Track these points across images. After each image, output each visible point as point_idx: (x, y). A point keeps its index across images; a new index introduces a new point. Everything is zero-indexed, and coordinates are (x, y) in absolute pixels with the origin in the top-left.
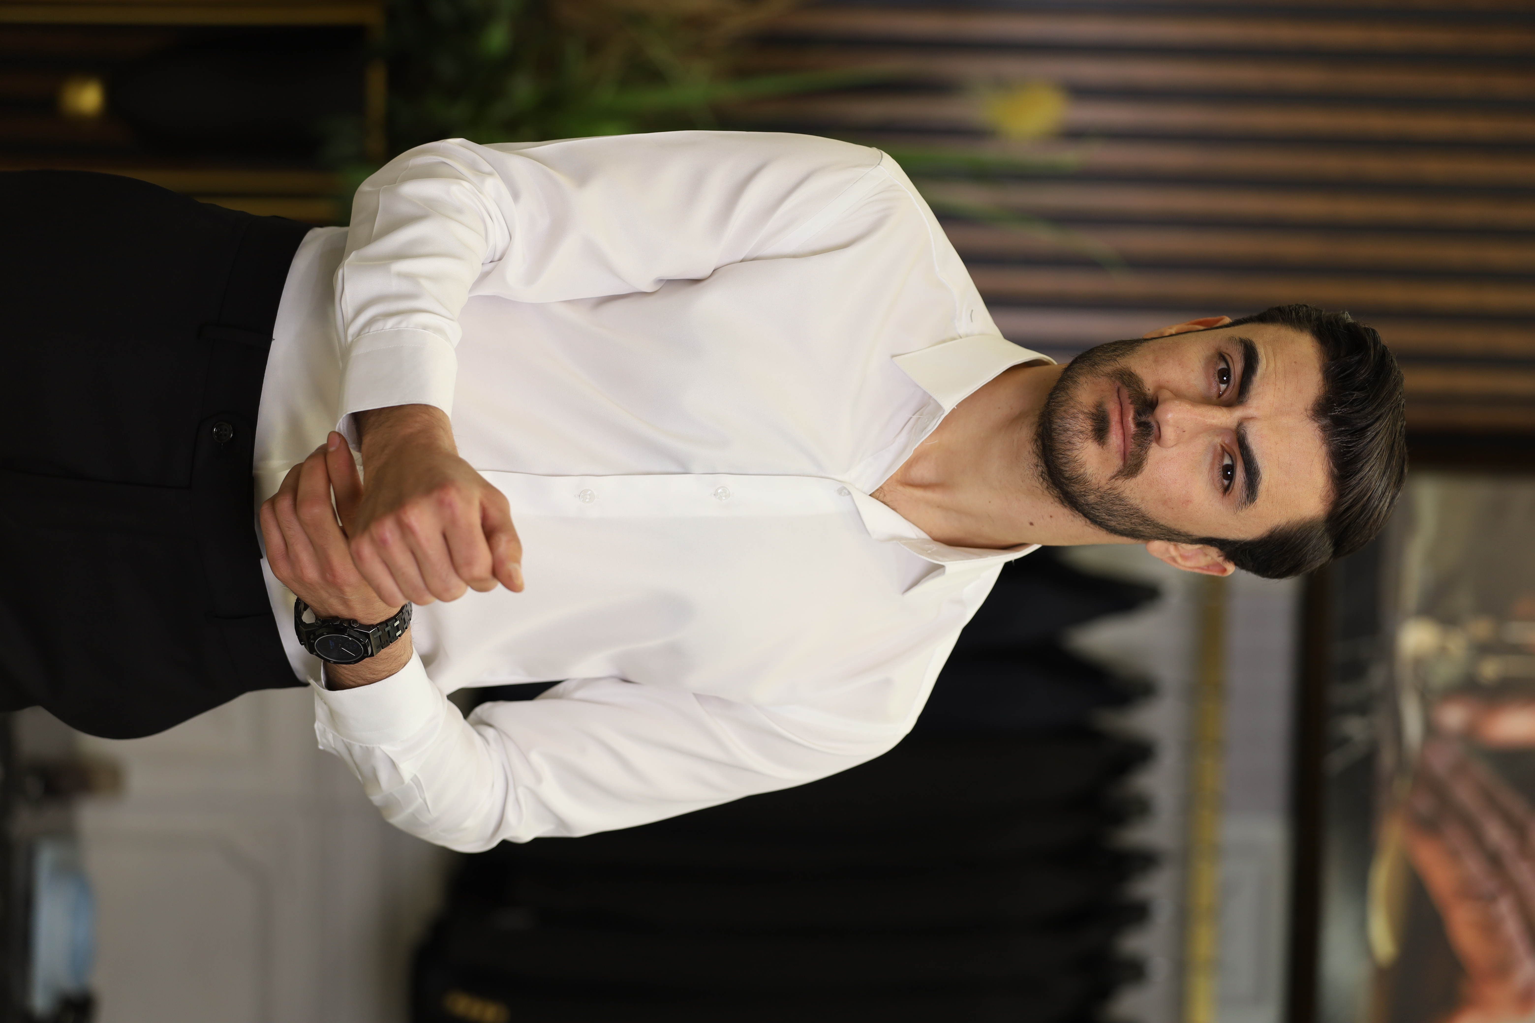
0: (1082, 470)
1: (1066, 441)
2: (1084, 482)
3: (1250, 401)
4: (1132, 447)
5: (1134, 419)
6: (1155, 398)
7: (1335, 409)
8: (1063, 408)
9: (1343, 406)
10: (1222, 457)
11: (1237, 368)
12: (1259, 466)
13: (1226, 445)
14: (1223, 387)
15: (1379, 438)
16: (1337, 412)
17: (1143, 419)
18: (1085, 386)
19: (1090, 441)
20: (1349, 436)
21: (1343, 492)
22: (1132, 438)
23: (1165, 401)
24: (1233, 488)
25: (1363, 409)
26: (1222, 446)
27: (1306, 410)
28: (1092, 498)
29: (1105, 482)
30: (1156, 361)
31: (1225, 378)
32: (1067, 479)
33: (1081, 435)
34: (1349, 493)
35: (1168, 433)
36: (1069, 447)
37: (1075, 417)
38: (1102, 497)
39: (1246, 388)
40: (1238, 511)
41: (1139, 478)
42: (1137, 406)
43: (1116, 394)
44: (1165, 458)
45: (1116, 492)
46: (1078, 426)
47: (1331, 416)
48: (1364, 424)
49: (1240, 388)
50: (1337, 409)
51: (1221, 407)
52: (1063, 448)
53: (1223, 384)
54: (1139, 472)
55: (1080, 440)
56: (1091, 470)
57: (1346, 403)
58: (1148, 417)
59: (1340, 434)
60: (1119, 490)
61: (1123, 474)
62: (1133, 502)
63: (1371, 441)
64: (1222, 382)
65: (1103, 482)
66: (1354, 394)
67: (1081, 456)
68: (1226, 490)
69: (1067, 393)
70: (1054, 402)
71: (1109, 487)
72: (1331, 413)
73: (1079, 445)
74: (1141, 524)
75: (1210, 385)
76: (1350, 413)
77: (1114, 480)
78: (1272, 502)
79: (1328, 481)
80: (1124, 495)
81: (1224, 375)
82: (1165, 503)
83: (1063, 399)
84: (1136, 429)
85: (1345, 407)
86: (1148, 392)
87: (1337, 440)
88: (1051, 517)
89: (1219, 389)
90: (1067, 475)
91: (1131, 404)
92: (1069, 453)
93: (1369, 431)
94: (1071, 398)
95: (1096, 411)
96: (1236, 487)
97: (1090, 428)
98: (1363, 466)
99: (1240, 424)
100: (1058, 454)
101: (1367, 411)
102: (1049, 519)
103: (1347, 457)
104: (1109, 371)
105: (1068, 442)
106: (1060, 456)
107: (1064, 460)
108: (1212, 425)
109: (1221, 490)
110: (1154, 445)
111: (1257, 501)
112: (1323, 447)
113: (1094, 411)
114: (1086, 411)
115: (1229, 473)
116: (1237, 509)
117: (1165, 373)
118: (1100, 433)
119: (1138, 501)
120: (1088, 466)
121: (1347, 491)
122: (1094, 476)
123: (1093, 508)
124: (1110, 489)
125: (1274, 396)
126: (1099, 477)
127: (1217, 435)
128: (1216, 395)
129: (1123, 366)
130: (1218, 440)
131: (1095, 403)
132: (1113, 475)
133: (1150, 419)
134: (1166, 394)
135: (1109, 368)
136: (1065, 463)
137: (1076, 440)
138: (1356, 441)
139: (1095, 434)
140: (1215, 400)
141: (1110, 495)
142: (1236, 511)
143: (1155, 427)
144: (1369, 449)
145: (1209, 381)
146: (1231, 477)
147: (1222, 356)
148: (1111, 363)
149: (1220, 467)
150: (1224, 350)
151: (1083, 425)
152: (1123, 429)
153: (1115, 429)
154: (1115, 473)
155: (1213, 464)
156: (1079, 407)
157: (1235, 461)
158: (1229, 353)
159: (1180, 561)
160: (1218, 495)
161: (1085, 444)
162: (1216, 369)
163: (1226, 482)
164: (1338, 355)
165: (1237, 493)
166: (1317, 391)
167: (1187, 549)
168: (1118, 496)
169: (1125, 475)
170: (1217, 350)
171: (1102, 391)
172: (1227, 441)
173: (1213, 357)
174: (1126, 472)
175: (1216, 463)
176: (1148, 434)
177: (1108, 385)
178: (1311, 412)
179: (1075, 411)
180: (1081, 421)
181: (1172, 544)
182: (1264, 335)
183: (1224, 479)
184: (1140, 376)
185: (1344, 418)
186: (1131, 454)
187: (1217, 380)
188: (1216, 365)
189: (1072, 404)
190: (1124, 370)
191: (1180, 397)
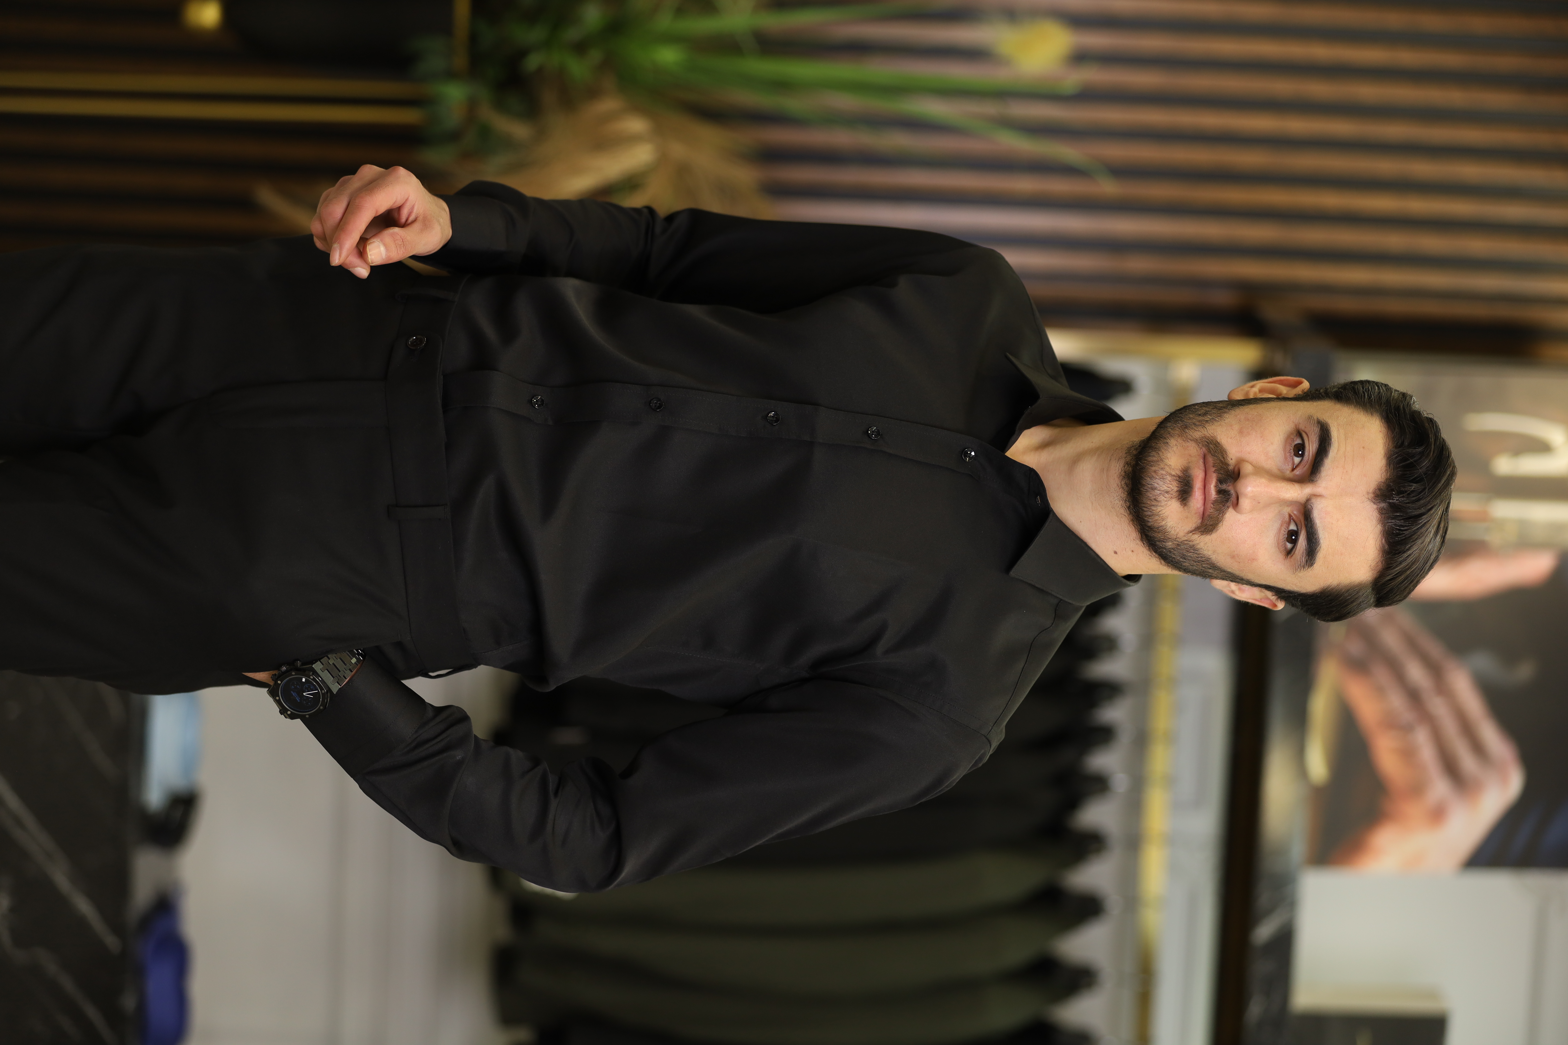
0: (1164, 523)
1: (1153, 498)
2: (1165, 532)
3: (1319, 482)
4: (1210, 510)
5: (1216, 486)
6: (1236, 469)
7: (1393, 497)
8: (1154, 468)
9: (1401, 496)
10: (1289, 524)
11: (1311, 448)
12: (1320, 537)
13: (1294, 514)
14: (1297, 460)
15: (1427, 525)
16: (1395, 500)
17: (1224, 487)
18: (1175, 448)
19: (1174, 501)
20: (1402, 521)
21: (1391, 566)
22: (1212, 503)
23: (1246, 476)
24: (1294, 553)
25: (1419, 500)
26: (1290, 516)
27: (1368, 493)
28: (1169, 544)
29: (1183, 535)
30: (1241, 431)
31: (1300, 452)
32: (1149, 527)
33: (1167, 495)
34: (1397, 566)
35: (1245, 503)
36: (1154, 503)
37: (1163, 479)
38: (1178, 545)
39: (1318, 470)
40: (1297, 572)
41: (1214, 536)
42: (1220, 475)
43: (1202, 460)
44: (1239, 521)
45: (1191, 543)
46: (1164, 486)
47: (1390, 503)
48: (1417, 512)
49: (1313, 468)
50: (1396, 497)
51: (1293, 482)
52: (1149, 503)
53: (1298, 457)
54: (1214, 531)
55: (1165, 499)
56: (1172, 523)
57: (1404, 493)
58: (1228, 486)
59: (1395, 518)
60: (1195, 543)
61: (1200, 530)
62: (1205, 552)
63: (1421, 527)
64: (1297, 455)
65: (1181, 535)
66: (1412, 486)
67: (1164, 511)
68: (1289, 553)
69: (1159, 454)
70: (1146, 460)
71: (1186, 539)
72: (1390, 500)
73: (1163, 503)
74: (1210, 569)
75: (1286, 458)
76: (1407, 503)
77: (1191, 534)
78: (1328, 567)
79: (1379, 554)
80: (1199, 546)
81: (1299, 450)
82: (1233, 557)
83: (1154, 459)
84: (1216, 496)
85: (1403, 497)
86: (1232, 462)
87: (1392, 522)
88: (1132, 551)
89: (1294, 463)
90: (1149, 524)
91: (1214, 472)
92: (1153, 508)
93: (1421, 520)
94: (1161, 459)
95: (1182, 475)
96: (1297, 552)
97: (1176, 489)
98: (1411, 546)
99: (1308, 500)
100: (1144, 507)
101: (1422, 502)
102: (1130, 552)
103: (1399, 538)
104: (1197, 436)
105: (1155, 499)
106: (1145, 509)
107: (1149, 513)
108: (1282, 498)
109: (1284, 553)
110: (1231, 510)
111: (1315, 565)
112: (1378, 526)
113: (1180, 474)
114: (1173, 473)
115: (1293, 537)
116: (1296, 569)
117: (1248, 445)
119: (1209, 553)
120: (1169, 520)
121: (1395, 565)
122: (1173, 529)
123: (1170, 552)
124: (1187, 540)
125: (1342, 478)
126: (1178, 530)
127: (1288, 506)
128: (1290, 469)
129: (1210, 433)
130: (1287, 510)
131: (1183, 467)
132: (1191, 529)
133: (1230, 488)
134: (1247, 469)
135: (1198, 434)
136: (1150, 516)
137: (1161, 498)
138: (1409, 526)
139: (1179, 495)
140: (1288, 473)
141: (1185, 544)
142: (1295, 572)
143: (1234, 495)
144: (1419, 533)
145: (1285, 454)
146: (1294, 542)
147: (1299, 433)
148: (1200, 428)
149: (1286, 533)
150: (1302, 427)
151: (1170, 486)
152: (1205, 494)
153: (1197, 493)
154: (1193, 529)
155: (1280, 530)
156: (1167, 469)
157: (1300, 529)
158: (1306, 430)
159: (1237, 592)
160: (1281, 556)
161: (1169, 503)
162: (1293, 445)
163: (1289, 546)
164: (1403, 443)
165: (1299, 557)
166: (1380, 477)
167: (1246, 587)
168: (1192, 547)
169: (1201, 532)
170: (1296, 425)
171: (1190, 455)
172: (1295, 512)
173: (1292, 434)
174: (1203, 529)
175: (1283, 529)
176: (1227, 501)
177: (1195, 451)
178: (1373, 496)
179: (1164, 472)
180: (1168, 482)
181: (1234, 583)
182: (1338, 417)
183: (1288, 544)
184: (1224, 447)
185: (1400, 505)
186: (1209, 516)
187: (1292, 454)
188: (1293, 441)
189: (1162, 466)
190: (1212, 438)
191: (1260, 471)
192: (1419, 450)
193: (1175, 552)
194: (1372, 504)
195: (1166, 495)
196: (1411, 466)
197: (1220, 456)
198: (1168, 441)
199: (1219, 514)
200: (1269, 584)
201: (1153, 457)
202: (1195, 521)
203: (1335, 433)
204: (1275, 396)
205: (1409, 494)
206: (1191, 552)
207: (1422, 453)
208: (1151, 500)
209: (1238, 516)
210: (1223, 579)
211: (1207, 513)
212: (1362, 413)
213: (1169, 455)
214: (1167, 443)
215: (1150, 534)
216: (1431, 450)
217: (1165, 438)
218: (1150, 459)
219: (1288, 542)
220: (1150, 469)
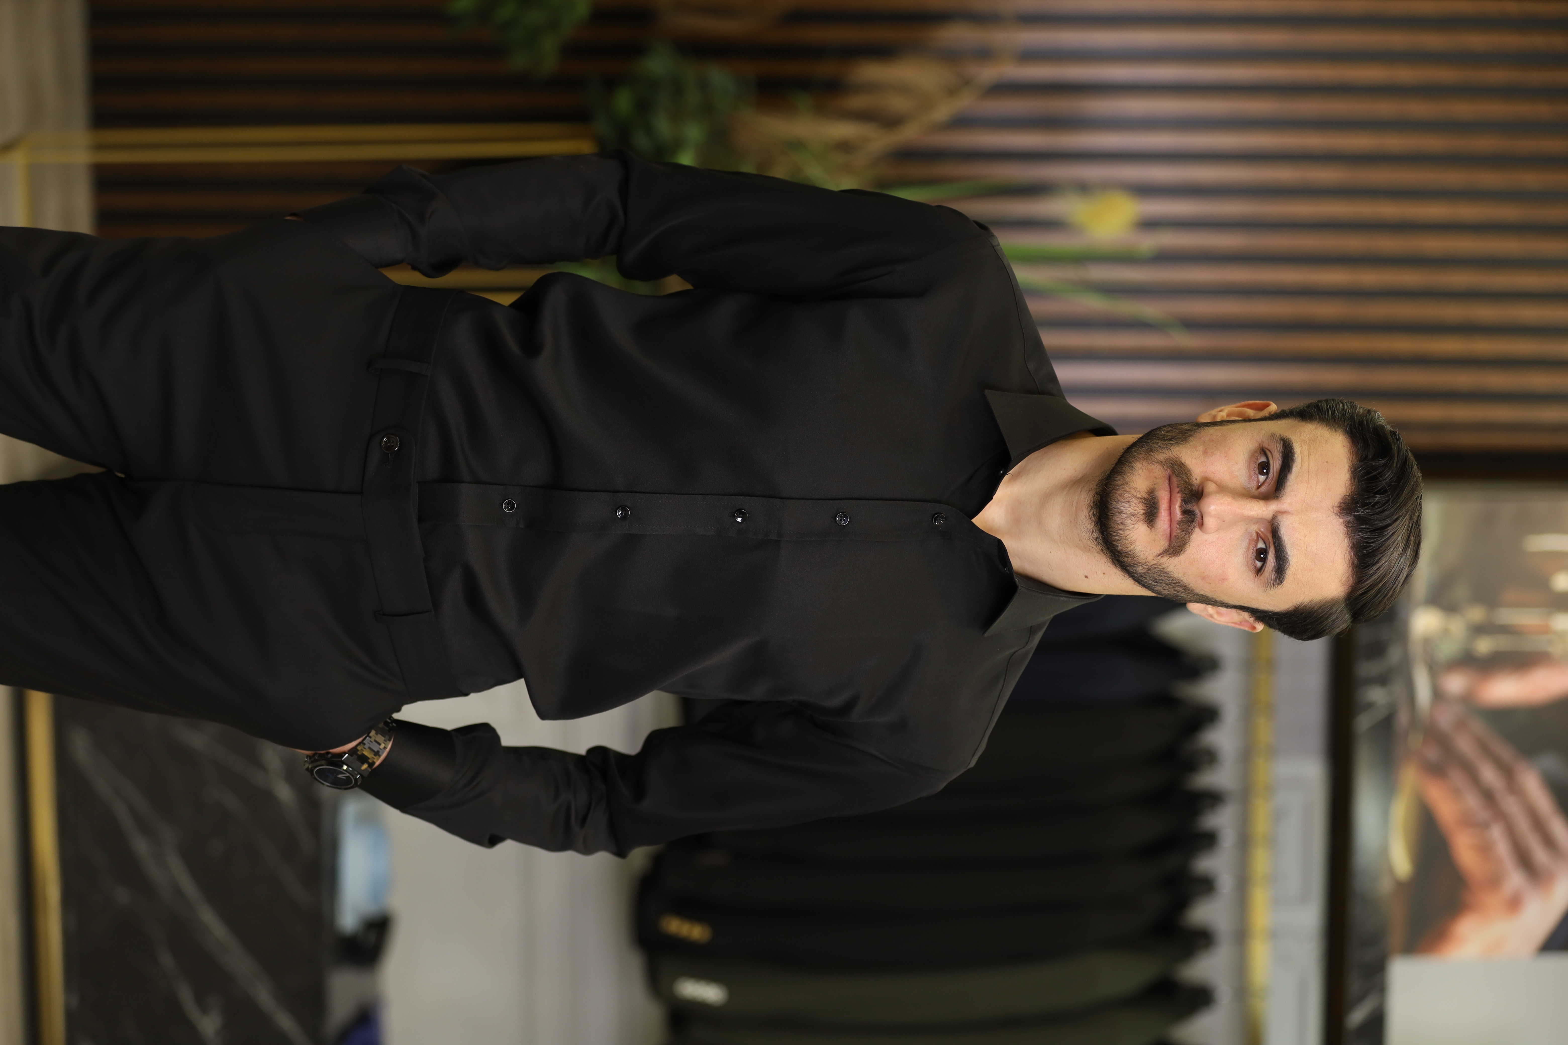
0: (1132, 547)
1: (1120, 522)
2: (1134, 557)
3: (1284, 498)
4: (1177, 531)
5: (1181, 507)
6: (1200, 488)
7: (1358, 510)
8: (1119, 492)
9: (1366, 508)
10: (1257, 541)
11: (1276, 464)
12: (1288, 554)
13: (1262, 532)
14: (1262, 478)
15: (1395, 537)
16: (1360, 512)
17: (1189, 507)
18: (1140, 471)
19: (1141, 523)
20: (1369, 533)
21: (1361, 579)
22: (1178, 524)
23: (1209, 494)
24: (1264, 570)
25: (1384, 511)
26: (1257, 533)
27: (1333, 507)
28: (1140, 569)
29: (1152, 558)
30: (1205, 452)
31: (1265, 471)
32: (1118, 552)
34: (1367, 579)
35: (1210, 522)
36: (1121, 527)
37: (1129, 502)
38: (1149, 570)
39: (1282, 485)
40: (1268, 590)
41: (1182, 557)
42: (1184, 495)
43: (1167, 482)
44: (1206, 541)
45: (1161, 567)
46: (1131, 509)
47: (1354, 516)
48: (1383, 524)
49: (1278, 484)
50: (1360, 510)
51: (1258, 500)
52: (1116, 527)
53: (1263, 475)
54: (1183, 552)
55: (1132, 522)
56: (1140, 547)
57: (1368, 505)
58: (1193, 506)
59: (1362, 530)
60: (1163, 566)
61: (1168, 553)
62: (1176, 575)
63: (1388, 539)
64: (1262, 473)
65: (1150, 558)
66: (1376, 497)
67: (1132, 535)
68: (1259, 571)
69: (1124, 478)
70: (1112, 485)
71: (1155, 562)
72: (1355, 513)
73: (1130, 527)
74: (1183, 592)
75: (1250, 477)
76: (1371, 515)
77: (1160, 557)
78: (1298, 584)
79: (1349, 569)
80: (1168, 570)
81: (1264, 468)
82: (1203, 578)
83: (1120, 483)
84: (1181, 517)
85: (1367, 509)
86: (1195, 481)
87: (1359, 535)
88: (1104, 574)
89: (1258, 481)
90: (1119, 549)
91: (1179, 492)
92: (1121, 532)
93: (1386, 531)
94: (1127, 483)
95: (1148, 496)
96: (1266, 570)
97: (1142, 512)
98: (1380, 559)
99: (1274, 517)
100: (1112, 531)
101: (1387, 513)
102: (1102, 575)
103: (1367, 550)
104: (1162, 458)
105: (1121, 523)
106: (1114, 534)
107: (1117, 537)
108: (1249, 517)
109: (1254, 571)
110: (1197, 530)
111: (1284, 583)
112: (1346, 540)
113: (1146, 496)
114: (1139, 496)
115: (1262, 556)
116: (1267, 588)
117: (1212, 464)
118: (1151, 515)
119: (1180, 575)
120: (1137, 544)
121: (1365, 578)
122: (1142, 553)
123: (1142, 576)
124: (1156, 564)
125: (1306, 493)
126: (1147, 554)
127: (1254, 524)
128: (1255, 487)
129: (1175, 455)
130: (1254, 528)
131: (1148, 489)
132: (1159, 553)
133: (1195, 508)
134: (1210, 487)
135: (1162, 456)
136: (1118, 540)
137: (1128, 521)
138: (1375, 538)
139: (1146, 517)
140: (1254, 491)
141: (1155, 568)
142: (1265, 590)
143: (1199, 515)
144: (1386, 545)
145: (1250, 473)
146: (1264, 560)
147: (1263, 451)
148: (1165, 451)
149: (1255, 551)
150: (1266, 445)
151: (1136, 508)
152: (1171, 515)
153: (1163, 514)
154: (1161, 552)
155: (1248, 548)
156: (1133, 491)
157: (1268, 547)
158: (1269, 448)
159: (1216, 616)
160: (1251, 575)
161: (1136, 526)
162: (1258, 463)
163: (1259, 564)
164: (1366, 457)
165: (1268, 575)
166: (1344, 490)
167: (1223, 610)
168: (1162, 570)
169: (1170, 554)
170: (1260, 444)
171: (1155, 477)
172: (1262, 530)
173: (1255, 452)
174: (1171, 552)
175: (1251, 547)
176: (1192, 521)
177: (1161, 473)
178: (1338, 509)
179: (1129, 495)
180: (1134, 505)
181: (1210, 606)
182: (1301, 433)
183: (1257, 562)
184: (1189, 467)
185: (1365, 517)
186: (1176, 536)
187: (1257, 472)
188: (1258, 459)
189: (1127, 489)
190: (1176, 459)
191: (1223, 489)
192: (1383, 462)
193: (1146, 577)
194: (1338, 518)
195: (1133, 518)
196: (1375, 479)
197: (1184, 477)
198: (1133, 465)
199: (1186, 534)
200: (1243, 605)
201: (1119, 481)
202: (1163, 544)
203: (1298, 450)
204: (1241, 419)
205: (1373, 506)
206: (1162, 576)
207: (1385, 465)
208: (1118, 524)
209: (1206, 537)
210: (1198, 602)
211: (1174, 534)
212: (1325, 429)
213: (1134, 478)
214: (1133, 467)
215: (1120, 559)
216: (1393, 462)
217: (1130, 462)
218: (1116, 483)
219: (1258, 560)
220: (1115, 493)
